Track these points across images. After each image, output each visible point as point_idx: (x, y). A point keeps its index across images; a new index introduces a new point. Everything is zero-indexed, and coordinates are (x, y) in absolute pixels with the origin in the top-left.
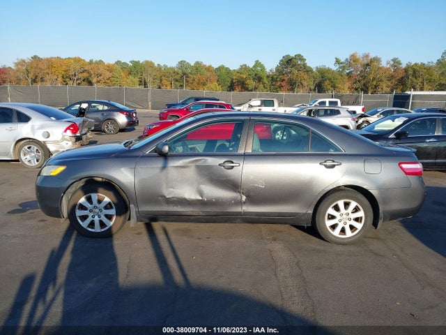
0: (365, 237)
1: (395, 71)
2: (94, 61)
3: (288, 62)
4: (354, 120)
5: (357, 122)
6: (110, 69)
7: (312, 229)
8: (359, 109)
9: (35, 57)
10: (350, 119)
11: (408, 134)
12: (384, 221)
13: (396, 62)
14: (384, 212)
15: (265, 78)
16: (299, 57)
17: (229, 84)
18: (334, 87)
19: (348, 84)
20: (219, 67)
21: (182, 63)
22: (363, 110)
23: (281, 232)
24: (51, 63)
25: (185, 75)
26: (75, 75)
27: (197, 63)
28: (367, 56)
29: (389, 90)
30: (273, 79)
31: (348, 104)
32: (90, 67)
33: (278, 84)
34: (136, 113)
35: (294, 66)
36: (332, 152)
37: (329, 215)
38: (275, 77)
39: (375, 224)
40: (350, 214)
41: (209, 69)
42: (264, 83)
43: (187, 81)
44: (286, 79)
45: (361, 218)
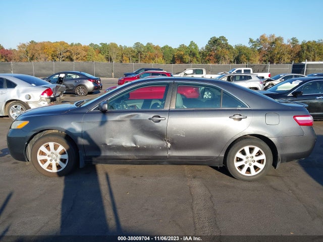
0: (267, 175)
1: (294, 47)
2: (74, 44)
3: (215, 42)
4: (261, 83)
5: (264, 85)
6: (86, 49)
7: (224, 169)
8: (266, 75)
9: (32, 42)
10: (259, 82)
11: (302, 93)
12: (281, 163)
13: (294, 40)
14: (282, 156)
15: (198, 54)
16: (223, 38)
17: (171, 59)
18: (249, 59)
19: (258, 57)
20: (164, 47)
21: (137, 44)
22: (269, 76)
23: (200, 171)
24: (44, 46)
25: (139, 53)
26: (61, 55)
27: (148, 44)
28: (273, 36)
29: (289, 61)
30: (203, 54)
31: (258, 72)
32: (71, 48)
33: (208, 58)
34: (100, 80)
35: (219, 44)
36: (239, 108)
37: (237, 158)
38: (205, 53)
39: (274, 165)
40: (254, 157)
41: (157, 48)
42: (197, 58)
43: (141, 57)
44: (213, 54)
45: (263, 160)
